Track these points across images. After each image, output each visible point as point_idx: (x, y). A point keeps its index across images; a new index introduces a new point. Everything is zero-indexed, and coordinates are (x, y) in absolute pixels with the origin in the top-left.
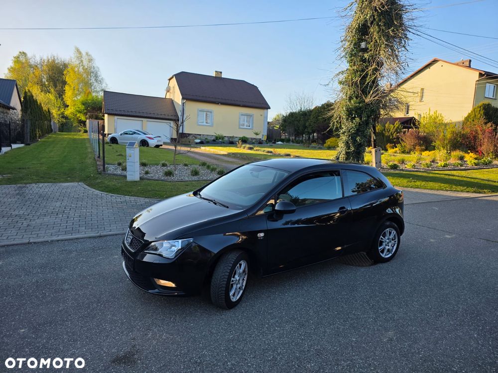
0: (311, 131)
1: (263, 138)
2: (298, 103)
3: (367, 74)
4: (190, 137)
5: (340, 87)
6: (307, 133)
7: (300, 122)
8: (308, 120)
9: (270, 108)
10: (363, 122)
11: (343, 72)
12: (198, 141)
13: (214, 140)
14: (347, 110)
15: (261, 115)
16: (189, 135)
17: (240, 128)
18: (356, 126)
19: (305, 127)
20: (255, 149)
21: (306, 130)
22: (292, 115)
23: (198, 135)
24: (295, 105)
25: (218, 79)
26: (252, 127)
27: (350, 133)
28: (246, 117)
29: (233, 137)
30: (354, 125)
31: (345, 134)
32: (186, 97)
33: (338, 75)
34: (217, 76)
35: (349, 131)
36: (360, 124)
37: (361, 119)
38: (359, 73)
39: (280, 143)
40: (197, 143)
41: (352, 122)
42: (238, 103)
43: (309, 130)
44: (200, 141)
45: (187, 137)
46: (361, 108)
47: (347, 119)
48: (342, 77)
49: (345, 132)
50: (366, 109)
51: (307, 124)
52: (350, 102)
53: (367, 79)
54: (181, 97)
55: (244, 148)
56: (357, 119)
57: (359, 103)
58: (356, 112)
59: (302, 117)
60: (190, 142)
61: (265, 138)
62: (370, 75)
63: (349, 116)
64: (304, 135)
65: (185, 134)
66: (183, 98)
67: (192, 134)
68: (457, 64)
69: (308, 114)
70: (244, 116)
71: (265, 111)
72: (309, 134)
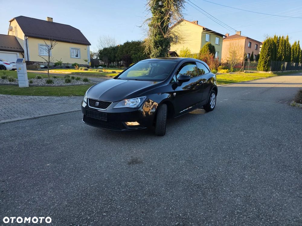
0: (119, 60)
1: (88, 64)
2: (106, 43)
3: (164, 21)
4: (35, 64)
5: (148, 28)
6: (117, 61)
7: (112, 54)
8: (116, 53)
9: (90, 45)
10: (163, 49)
11: (149, 19)
12: (43, 66)
13: (55, 66)
14: (155, 42)
15: (85, 49)
16: (34, 62)
17: (71, 58)
18: (160, 51)
19: (115, 57)
20: (89, 70)
21: (116, 59)
22: (105, 49)
23: (40, 62)
24: (104, 44)
25: (50, 23)
26: (80, 57)
27: (156, 56)
28: (75, 50)
29: (68, 64)
30: (158, 51)
31: (154, 56)
32: (28, 35)
33: (147, 20)
34: (49, 21)
35: (156, 55)
36: (162, 51)
37: (162, 47)
38: (160, 20)
39: (100, 67)
40: (42, 68)
41: (157, 49)
42: (68, 40)
43: (118, 59)
44: (44, 66)
45: (32, 64)
46: (162, 41)
47: (154, 48)
48: (150, 22)
49: (154, 55)
50: (164, 41)
51: (116, 55)
52: (155, 37)
53: (165, 24)
54: (23, 35)
55: (81, 69)
56: (160, 47)
57: (161, 38)
58: (159, 43)
59: (113, 51)
60: (36, 67)
61: (90, 64)
62: (166, 22)
63: (155, 46)
64: (114, 62)
65: (31, 62)
66: (26, 36)
67: (36, 62)
68: (192, 23)
69: (116, 49)
70: (73, 50)
71: (88, 46)
72: (118, 61)
